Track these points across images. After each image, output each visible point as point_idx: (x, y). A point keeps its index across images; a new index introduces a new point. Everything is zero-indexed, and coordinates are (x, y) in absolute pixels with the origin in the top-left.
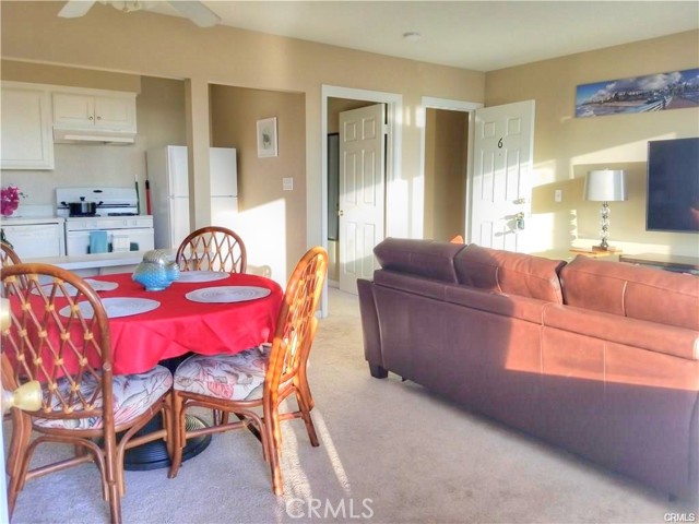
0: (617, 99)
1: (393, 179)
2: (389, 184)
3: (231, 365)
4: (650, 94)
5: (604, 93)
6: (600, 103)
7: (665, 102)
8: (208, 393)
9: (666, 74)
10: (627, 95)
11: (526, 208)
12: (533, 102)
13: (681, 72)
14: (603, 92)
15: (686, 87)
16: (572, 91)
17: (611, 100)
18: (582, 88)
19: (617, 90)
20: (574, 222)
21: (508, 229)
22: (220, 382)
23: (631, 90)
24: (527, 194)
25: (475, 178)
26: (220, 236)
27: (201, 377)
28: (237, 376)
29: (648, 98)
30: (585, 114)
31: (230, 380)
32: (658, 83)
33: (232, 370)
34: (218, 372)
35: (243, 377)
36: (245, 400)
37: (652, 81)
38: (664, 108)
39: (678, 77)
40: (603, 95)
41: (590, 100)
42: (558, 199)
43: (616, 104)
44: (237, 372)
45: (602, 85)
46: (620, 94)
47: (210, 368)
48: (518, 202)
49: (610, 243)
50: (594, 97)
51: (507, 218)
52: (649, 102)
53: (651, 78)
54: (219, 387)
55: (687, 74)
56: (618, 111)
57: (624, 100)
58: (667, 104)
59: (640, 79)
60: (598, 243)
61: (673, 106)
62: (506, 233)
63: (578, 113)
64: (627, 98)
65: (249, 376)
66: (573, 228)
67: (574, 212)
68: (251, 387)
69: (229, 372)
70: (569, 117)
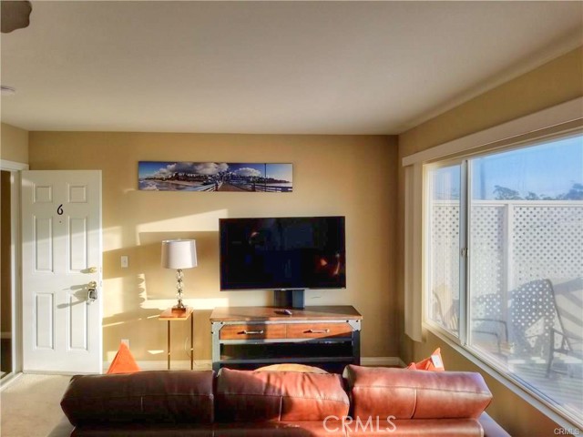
0: (177, 178)
4: (205, 177)
5: (166, 172)
6: (162, 179)
7: (217, 185)
9: (217, 164)
10: (186, 176)
11: (97, 277)
12: (101, 171)
13: (228, 164)
14: (164, 170)
15: (232, 176)
16: (134, 166)
17: (172, 179)
18: (143, 164)
19: (177, 171)
20: (143, 285)
21: (75, 300)
23: (190, 172)
24: (98, 263)
29: (204, 180)
30: (148, 188)
32: (211, 170)
37: (206, 167)
38: (216, 190)
39: (225, 168)
40: (164, 173)
41: (152, 175)
42: (124, 265)
43: (176, 182)
45: (164, 164)
46: (180, 174)
48: (88, 271)
49: (185, 302)
50: (156, 173)
51: (73, 288)
52: (205, 184)
53: (205, 164)
55: (233, 166)
56: (178, 188)
57: (184, 180)
58: (219, 187)
59: (197, 164)
60: (174, 303)
61: (224, 189)
62: (71, 305)
63: (141, 186)
64: (186, 179)
66: (142, 290)
67: (142, 276)
70: (133, 189)
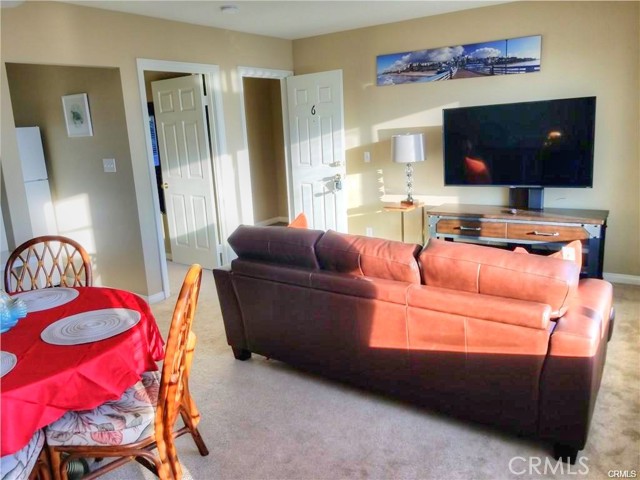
0: (411, 69)
1: (220, 154)
2: (216, 160)
3: (111, 406)
4: (440, 65)
5: (401, 64)
6: (397, 72)
7: (451, 72)
8: (92, 443)
9: (451, 47)
10: (421, 66)
11: (341, 170)
12: (341, 71)
13: (464, 46)
14: (399, 62)
15: (468, 59)
16: (373, 61)
17: (407, 70)
18: (381, 58)
19: (412, 61)
20: (381, 180)
21: (327, 190)
22: (106, 430)
23: (425, 61)
24: (342, 158)
25: (292, 146)
26: (55, 245)
27: (81, 428)
28: (123, 419)
29: (438, 69)
30: (385, 82)
31: (116, 425)
32: (445, 56)
33: (114, 412)
34: (99, 419)
35: (130, 418)
36: (136, 442)
37: (440, 53)
38: (451, 78)
39: (461, 50)
40: (399, 66)
41: (389, 69)
42: (367, 160)
43: (411, 73)
44: (122, 414)
45: (399, 56)
46: (414, 65)
47: (89, 415)
48: (334, 165)
49: (415, 198)
50: (392, 67)
51: (325, 179)
52: (439, 73)
53: (439, 50)
54: (106, 436)
55: (469, 48)
56: (413, 80)
57: (418, 71)
58: (454, 74)
59: (430, 51)
60: (405, 198)
61: (458, 76)
62: (325, 193)
63: (379, 81)
64: (420, 69)
65: (137, 415)
66: (380, 185)
67: (380, 171)
68: (141, 428)
69: (112, 416)
70: (372, 84)
